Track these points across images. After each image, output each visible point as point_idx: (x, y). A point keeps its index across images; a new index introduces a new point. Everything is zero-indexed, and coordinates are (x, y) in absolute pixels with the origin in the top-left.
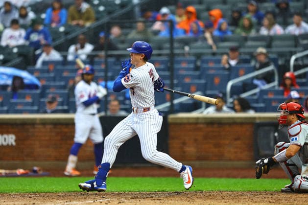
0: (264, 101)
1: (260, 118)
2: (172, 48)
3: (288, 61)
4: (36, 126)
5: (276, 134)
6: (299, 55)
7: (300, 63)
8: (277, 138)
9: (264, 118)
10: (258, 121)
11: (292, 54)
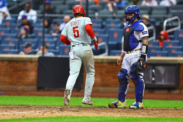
3: (162, 24)
5: (154, 71)
11: (165, 18)
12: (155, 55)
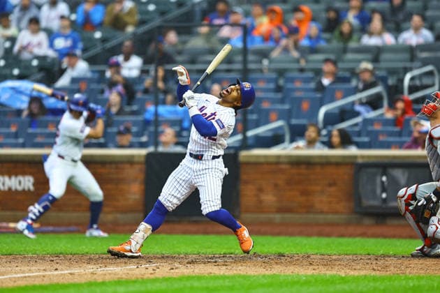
0: (369, 134)
1: (363, 157)
2: (245, 62)
3: (402, 81)
5: (384, 179)
6: (416, 72)
7: (418, 83)
8: (386, 184)
9: (369, 157)
10: (360, 161)
11: (406, 70)
12: (387, 146)
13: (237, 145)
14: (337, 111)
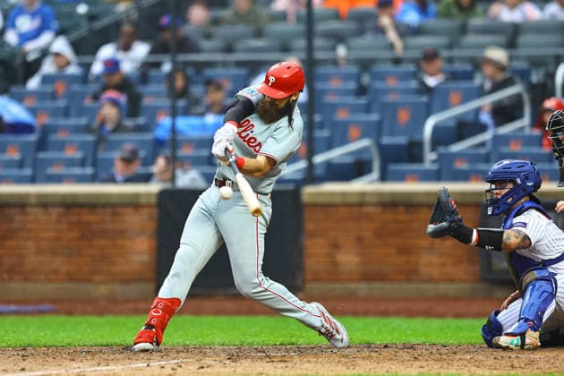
3: (552, 76)
4: (29, 210)
13: (299, 176)
14: (452, 124)
